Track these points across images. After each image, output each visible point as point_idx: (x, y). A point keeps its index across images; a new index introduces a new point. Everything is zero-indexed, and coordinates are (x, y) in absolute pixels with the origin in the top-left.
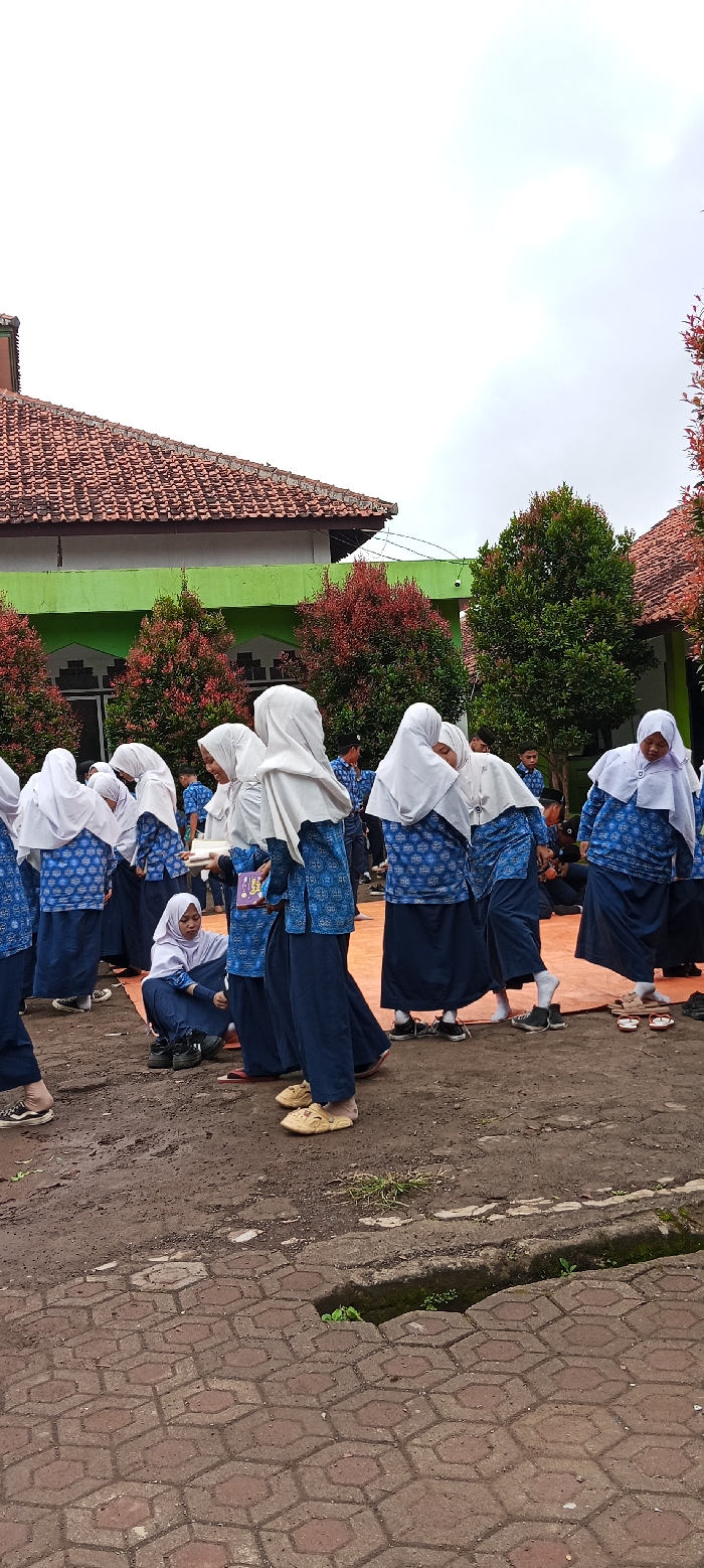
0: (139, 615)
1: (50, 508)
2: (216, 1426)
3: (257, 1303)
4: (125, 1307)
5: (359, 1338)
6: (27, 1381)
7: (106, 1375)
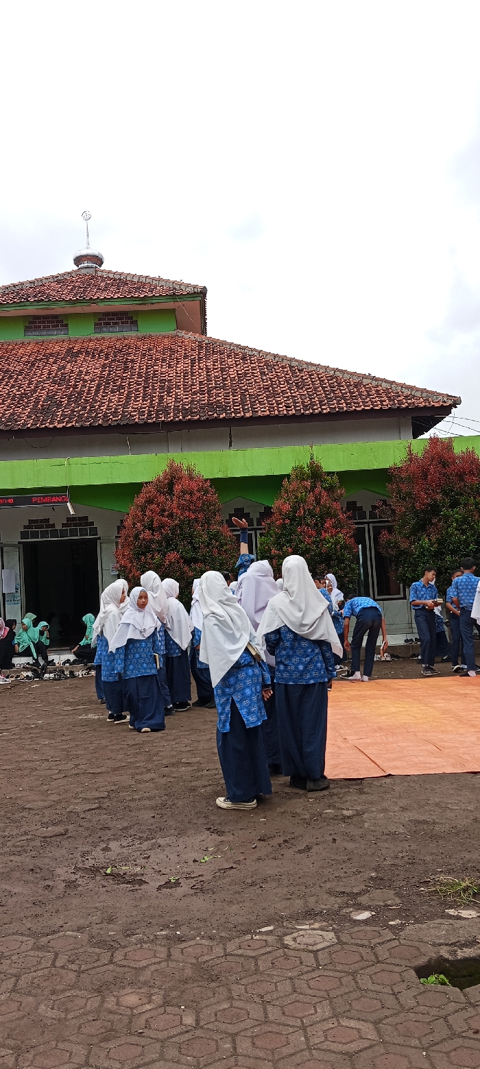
0: (282, 477)
1: (225, 410)
2: (347, 1054)
3: (373, 965)
4: (280, 959)
5: (449, 998)
6: (215, 1006)
7: (269, 1008)
